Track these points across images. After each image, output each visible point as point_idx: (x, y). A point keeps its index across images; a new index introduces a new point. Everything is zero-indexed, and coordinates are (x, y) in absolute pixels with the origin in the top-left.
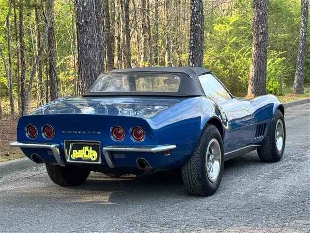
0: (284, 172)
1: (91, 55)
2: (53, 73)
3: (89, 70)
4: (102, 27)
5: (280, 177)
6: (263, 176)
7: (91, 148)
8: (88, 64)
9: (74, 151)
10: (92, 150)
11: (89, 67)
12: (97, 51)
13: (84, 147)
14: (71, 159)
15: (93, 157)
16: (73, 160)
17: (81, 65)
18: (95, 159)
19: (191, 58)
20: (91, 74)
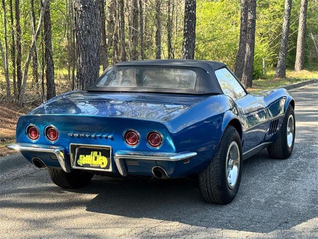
0: (298, 171)
1: (89, 41)
2: (48, 57)
3: (87, 56)
4: (99, 12)
5: (297, 179)
6: (277, 177)
7: (100, 153)
8: (86, 51)
9: (81, 156)
10: (102, 155)
11: (87, 54)
12: (96, 37)
13: (92, 152)
14: (77, 165)
15: (103, 163)
16: (79, 166)
17: (79, 51)
18: (104, 166)
19: (185, 44)
20: (90, 61)
